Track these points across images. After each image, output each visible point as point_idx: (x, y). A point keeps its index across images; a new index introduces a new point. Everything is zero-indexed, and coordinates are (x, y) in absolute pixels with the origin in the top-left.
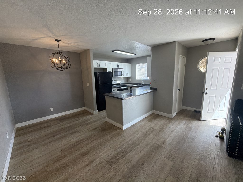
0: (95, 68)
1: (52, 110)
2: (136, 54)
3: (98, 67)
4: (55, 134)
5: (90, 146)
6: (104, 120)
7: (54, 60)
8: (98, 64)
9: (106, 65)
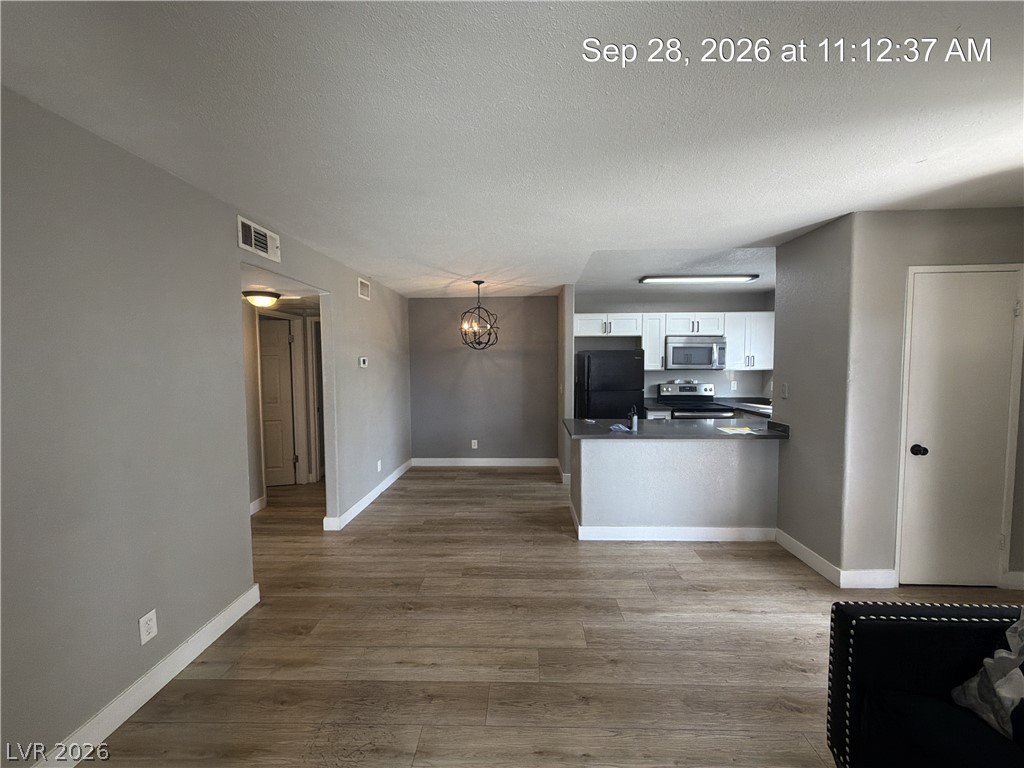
0: (578, 339)
1: (475, 444)
2: (757, 276)
3: (605, 335)
4: (447, 493)
5: (472, 534)
6: (562, 504)
7: (466, 326)
8: (606, 326)
9: (640, 328)
